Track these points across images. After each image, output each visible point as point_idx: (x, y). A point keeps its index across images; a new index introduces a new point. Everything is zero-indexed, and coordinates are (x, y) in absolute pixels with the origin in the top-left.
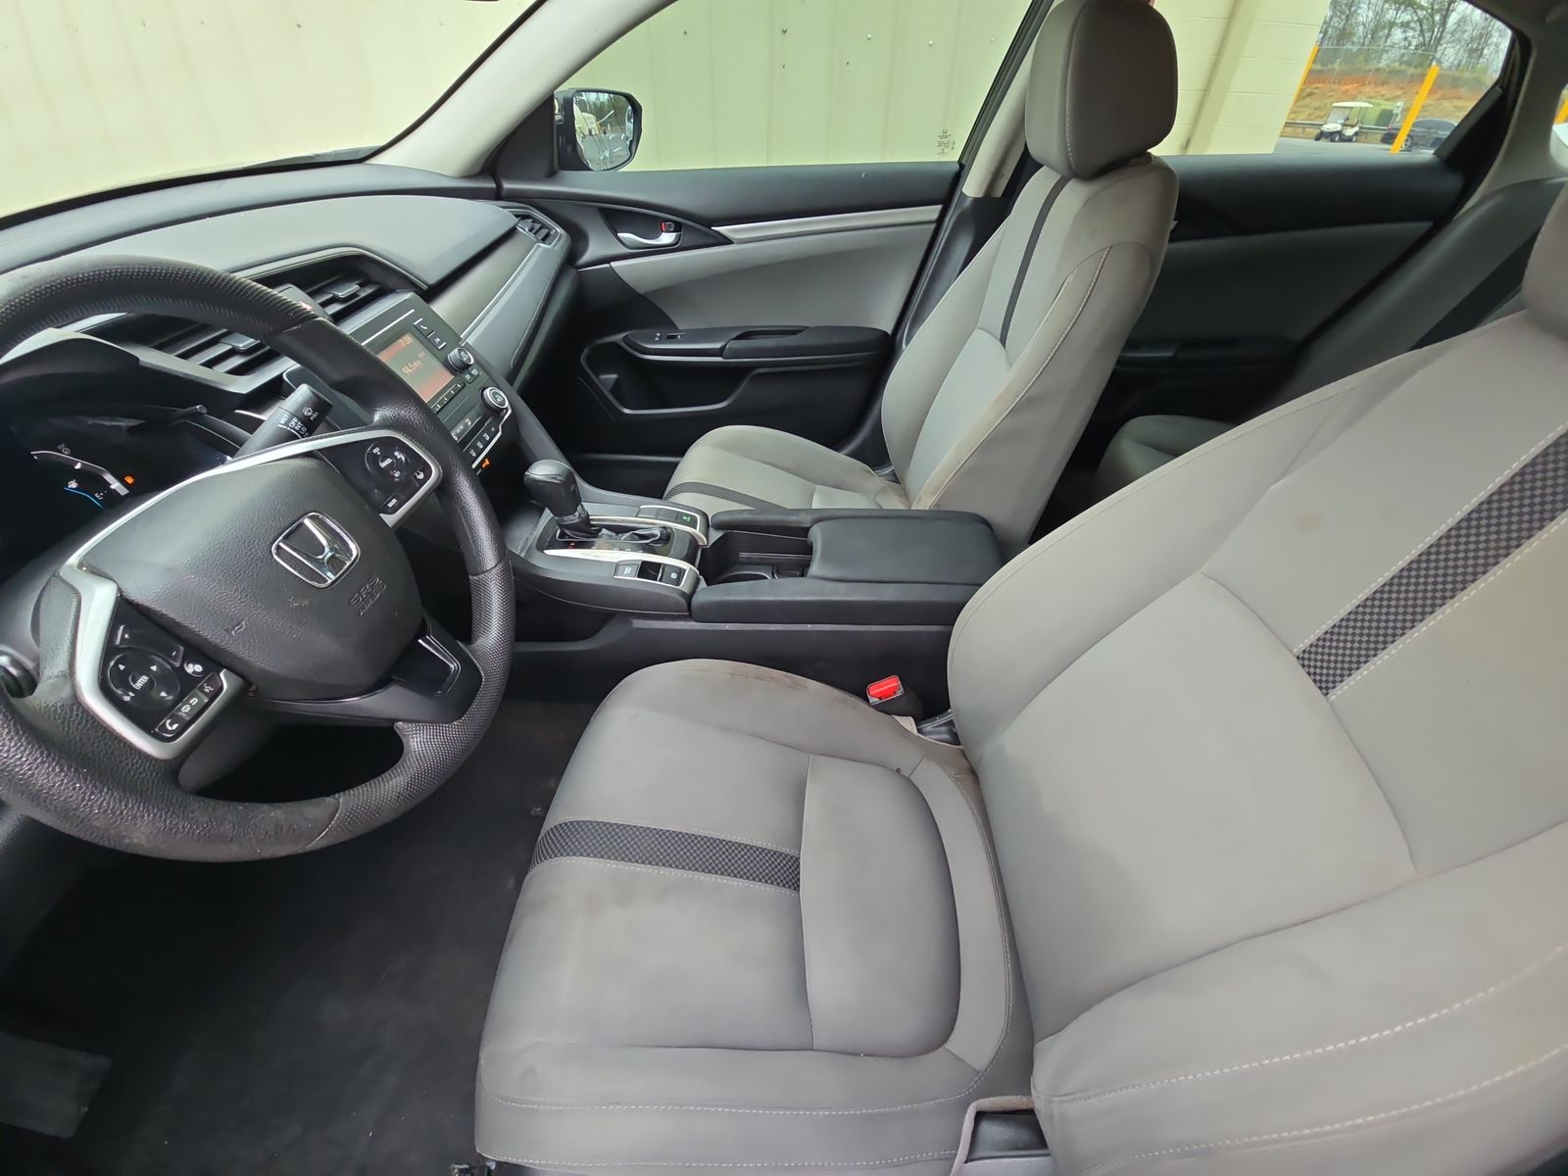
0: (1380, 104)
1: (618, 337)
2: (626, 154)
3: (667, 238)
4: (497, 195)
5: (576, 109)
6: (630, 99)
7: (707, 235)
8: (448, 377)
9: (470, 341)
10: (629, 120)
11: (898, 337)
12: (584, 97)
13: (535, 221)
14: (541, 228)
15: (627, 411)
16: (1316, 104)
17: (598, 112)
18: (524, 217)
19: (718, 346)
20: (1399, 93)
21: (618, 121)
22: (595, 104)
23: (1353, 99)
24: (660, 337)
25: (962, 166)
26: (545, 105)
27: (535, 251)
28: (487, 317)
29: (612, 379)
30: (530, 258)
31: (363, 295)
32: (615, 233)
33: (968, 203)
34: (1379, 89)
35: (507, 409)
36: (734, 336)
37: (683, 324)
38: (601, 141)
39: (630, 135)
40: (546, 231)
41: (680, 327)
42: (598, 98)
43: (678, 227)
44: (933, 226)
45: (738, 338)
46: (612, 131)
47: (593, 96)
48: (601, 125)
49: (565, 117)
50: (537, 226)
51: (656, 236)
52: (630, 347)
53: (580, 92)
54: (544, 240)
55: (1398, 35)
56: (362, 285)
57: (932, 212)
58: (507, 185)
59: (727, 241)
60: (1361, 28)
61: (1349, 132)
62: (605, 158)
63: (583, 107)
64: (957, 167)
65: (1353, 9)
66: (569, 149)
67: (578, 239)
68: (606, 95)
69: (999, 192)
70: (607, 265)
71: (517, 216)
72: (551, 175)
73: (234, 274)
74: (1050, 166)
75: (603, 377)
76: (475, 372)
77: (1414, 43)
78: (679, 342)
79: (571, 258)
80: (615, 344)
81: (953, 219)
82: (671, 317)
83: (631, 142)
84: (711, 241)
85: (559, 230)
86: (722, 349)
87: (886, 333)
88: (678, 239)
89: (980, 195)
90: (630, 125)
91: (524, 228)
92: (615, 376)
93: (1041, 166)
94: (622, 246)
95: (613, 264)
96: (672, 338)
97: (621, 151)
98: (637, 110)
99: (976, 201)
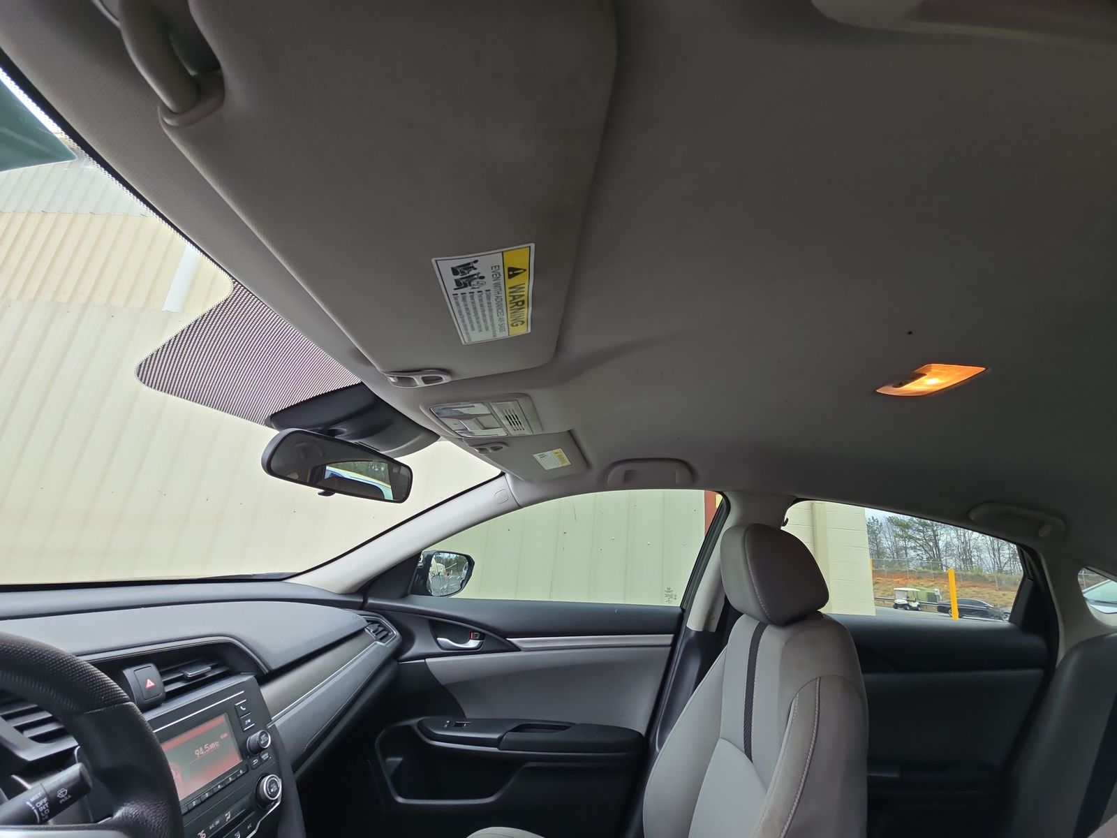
0: (924, 590)
1: (413, 722)
2: (458, 587)
3: (472, 644)
4: (361, 607)
5: (433, 561)
6: (468, 558)
7: (502, 643)
8: (236, 760)
9: (277, 724)
10: (465, 569)
11: (651, 739)
12: (441, 555)
13: (381, 625)
14: (383, 630)
15: (400, 800)
16: (884, 588)
17: (447, 563)
18: (373, 622)
19: (496, 736)
20: (932, 583)
21: (458, 568)
22: (446, 559)
23: (905, 586)
24: (449, 725)
25: (683, 611)
26: (416, 556)
27: (372, 647)
28: (306, 700)
29: (397, 762)
30: (364, 653)
31: (210, 675)
32: (435, 638)
33: (692, 635)
34: (918, 581)
35: (276, 801)
36: (511, 728)
37: (470, 714)
38: (444, 579)
39: (463, 577)
40: (385, 633)
41: (468, 716)
42: (449, 556)
43: (482, 637)
44: (669, 648)
45: (514, 730)
46: (453, 574)
47: (447, 555)
48: (447, 570)
49: (425, 565)
50: (381, 629)
51: (465, 641)
52: (422, 732)
53: (439, 552)
54: (381, 640)
55: (912, 553)
56: (213, 668)
57: (667, 639)
58: (370, 601)
59: (516, 649)
60: (888, 550)
61: (915, 605)
62: (443, 589)
63: (439, 560)
64: (680, 610)
65: (878, 541)
66: (422, 582)
67: (407, 639)
68: (455, 555)
69: (713, 628)
70: (423, 661)
71: (368, 621)
72: (404, 596)
73: (79, 658)
74: (750, 615)
75: (389, 759)
76: (265, 756)
77: (925, 557)
78: (465, 731)
79: (397, 654)
80: (409, 727)
81: (683, 646)
82: (462, 705)
83: (463, 581)
84: (505, 648)
85: (396, 632)
86: (500, 739)
87: (640, 734)
88: (480, 645)
89: (700, 630)
90: (465, 572)
91: (370, 631)
92: (399, 759)
93: (742, 614)
94: (438, 647)
95: (428, 660)
96: (458, 726)
97: (456, 586)
98: (471, 563)
99: (697, 633)
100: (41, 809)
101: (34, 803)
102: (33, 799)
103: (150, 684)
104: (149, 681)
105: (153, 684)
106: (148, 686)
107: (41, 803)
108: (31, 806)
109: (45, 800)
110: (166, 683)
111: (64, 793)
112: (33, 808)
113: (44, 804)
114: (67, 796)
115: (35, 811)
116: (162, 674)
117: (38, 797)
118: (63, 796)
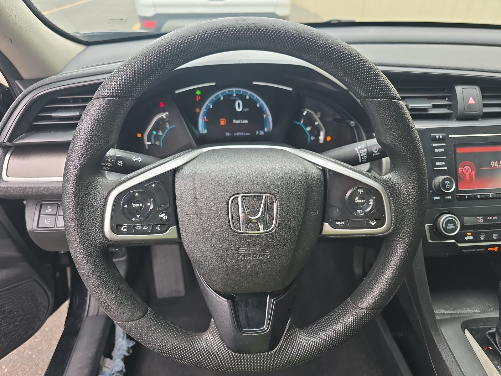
100: (362, 155)
101: (359, 150)
102: (359, 147)
103: (471, 101)
104: (471, 99)
105: (474, 102)
106: (470, 102)
107: (363, 151)
108: (357, 151)
109: (365, 150)
110: (485, 105)
111: (376, 150)
112: (358, 153)
113: (364, 152)
114: (377, 152)
115: (359, 155)
116: (484, 97)
117: (362, 147)
118: (375, 152)
